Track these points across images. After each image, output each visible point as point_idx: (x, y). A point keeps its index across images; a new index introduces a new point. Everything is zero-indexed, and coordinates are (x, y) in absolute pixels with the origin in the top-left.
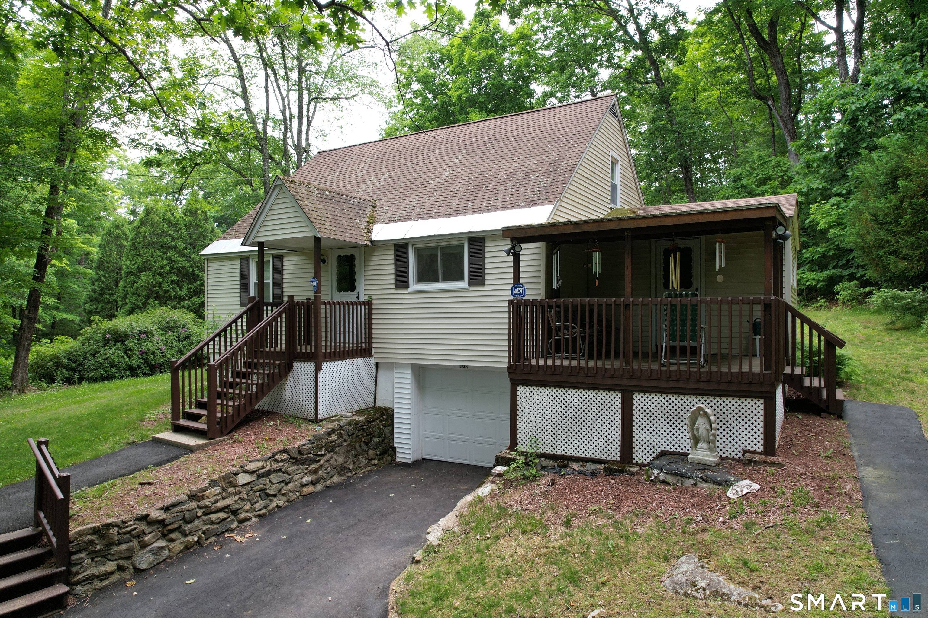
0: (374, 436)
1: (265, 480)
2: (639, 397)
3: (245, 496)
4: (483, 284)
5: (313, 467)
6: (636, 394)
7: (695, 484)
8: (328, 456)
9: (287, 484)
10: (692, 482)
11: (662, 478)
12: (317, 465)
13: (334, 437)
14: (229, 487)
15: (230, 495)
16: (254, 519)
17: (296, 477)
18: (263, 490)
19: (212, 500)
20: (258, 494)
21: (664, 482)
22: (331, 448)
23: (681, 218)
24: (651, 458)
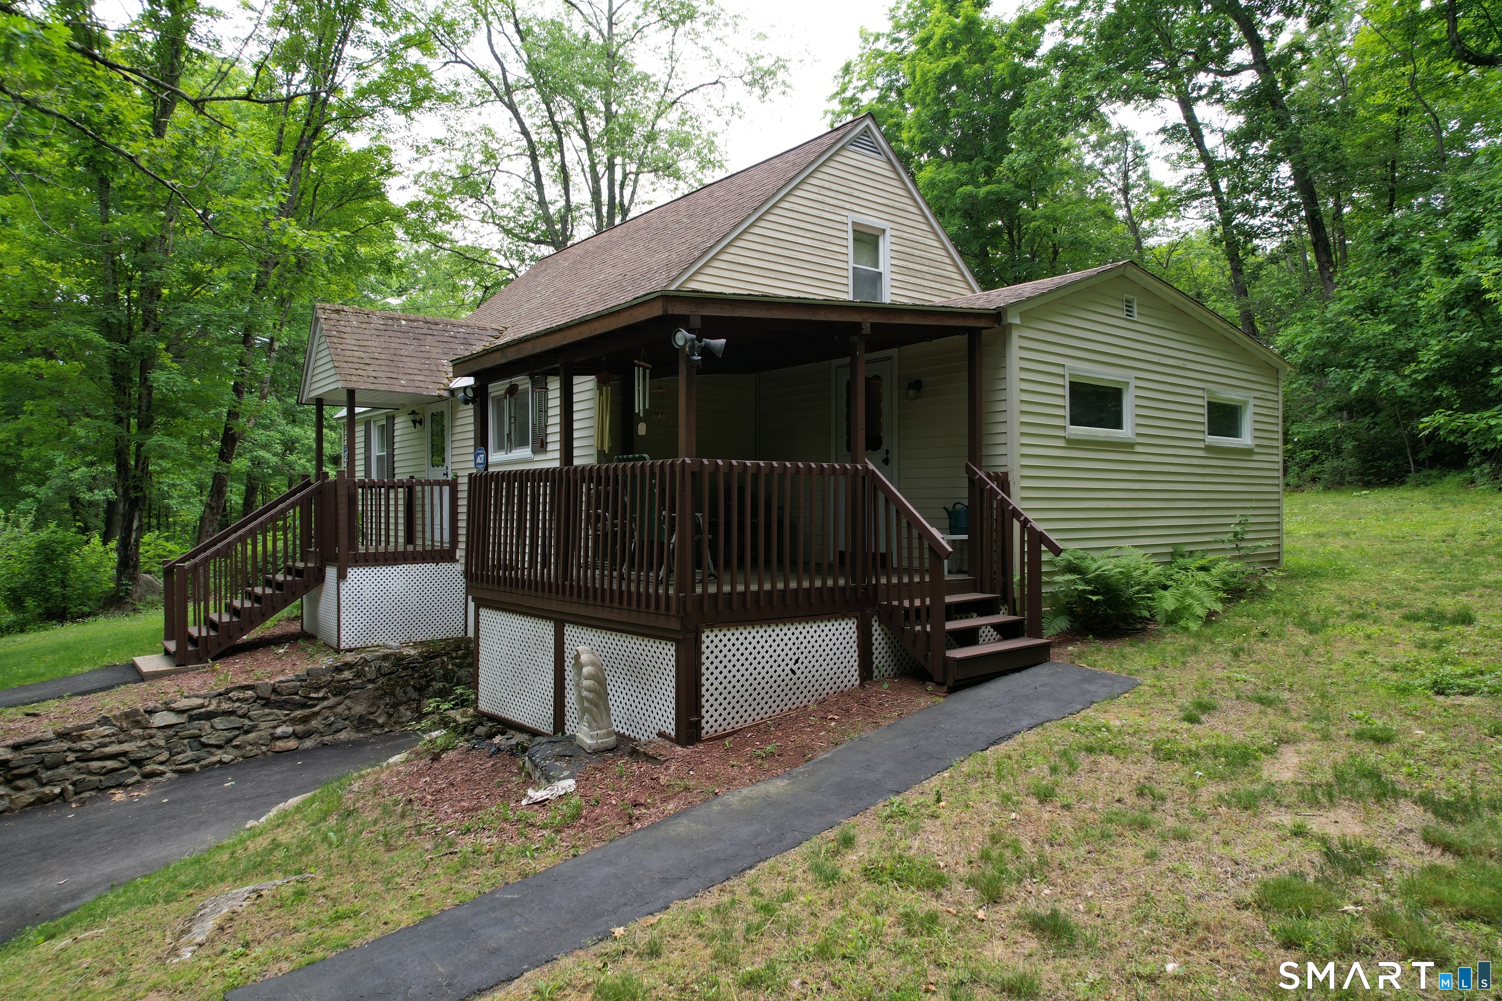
0: (434, 679)
1: (206, 725)
3: (162, 743)
5: (298, 713)
8: (332, 701)
9: (247, 732)
12: (306, 712)
13: (347, 674)
14: (134, 727)
15: (133, 738)
16: (169, 775)
17: (263, 725)
18: (197, 737)
19: (95, 742)
20: (186, 741)
22: (341, 690)
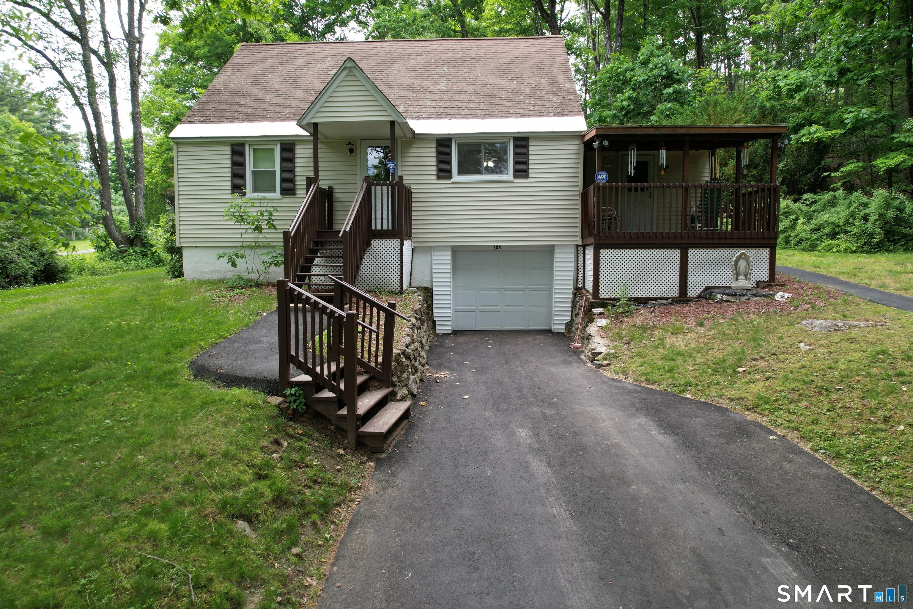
2: (692, 251)
4: (527, 177)
6: (690, 250)
7: (749, 299)
10: (747, 298)
11: (724, 299)
21: (726, 301)
23: (730, 129)
24: (701, 290)
